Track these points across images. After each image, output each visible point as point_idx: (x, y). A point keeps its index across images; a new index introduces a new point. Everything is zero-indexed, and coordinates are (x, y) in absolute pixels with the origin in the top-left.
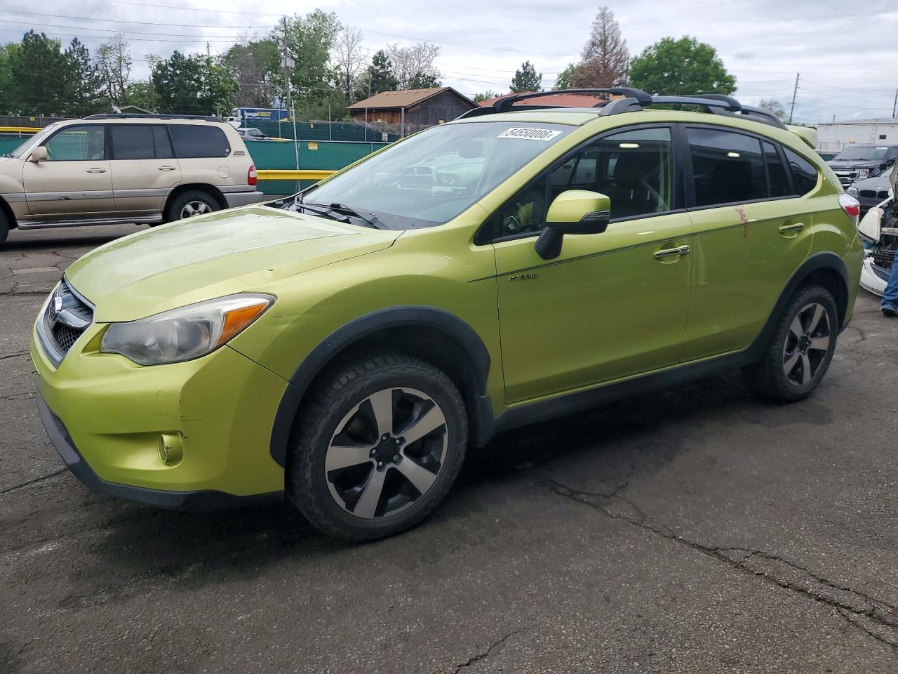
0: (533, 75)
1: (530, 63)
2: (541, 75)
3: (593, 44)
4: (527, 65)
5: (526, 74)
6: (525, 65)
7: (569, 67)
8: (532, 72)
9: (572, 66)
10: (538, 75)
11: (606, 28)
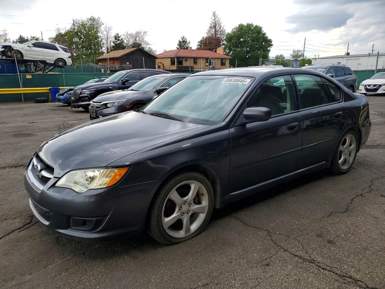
0: (186, 42)
1: (185, 37)
2: (189, 42)
3: (211, 28)
4: (184, 38)
5: (184, 41)
6: (183, 38)
7: (202, 38)
8: (186, 41)
9: (203, 38)
10: (188, 42)
11: (216, 20)
